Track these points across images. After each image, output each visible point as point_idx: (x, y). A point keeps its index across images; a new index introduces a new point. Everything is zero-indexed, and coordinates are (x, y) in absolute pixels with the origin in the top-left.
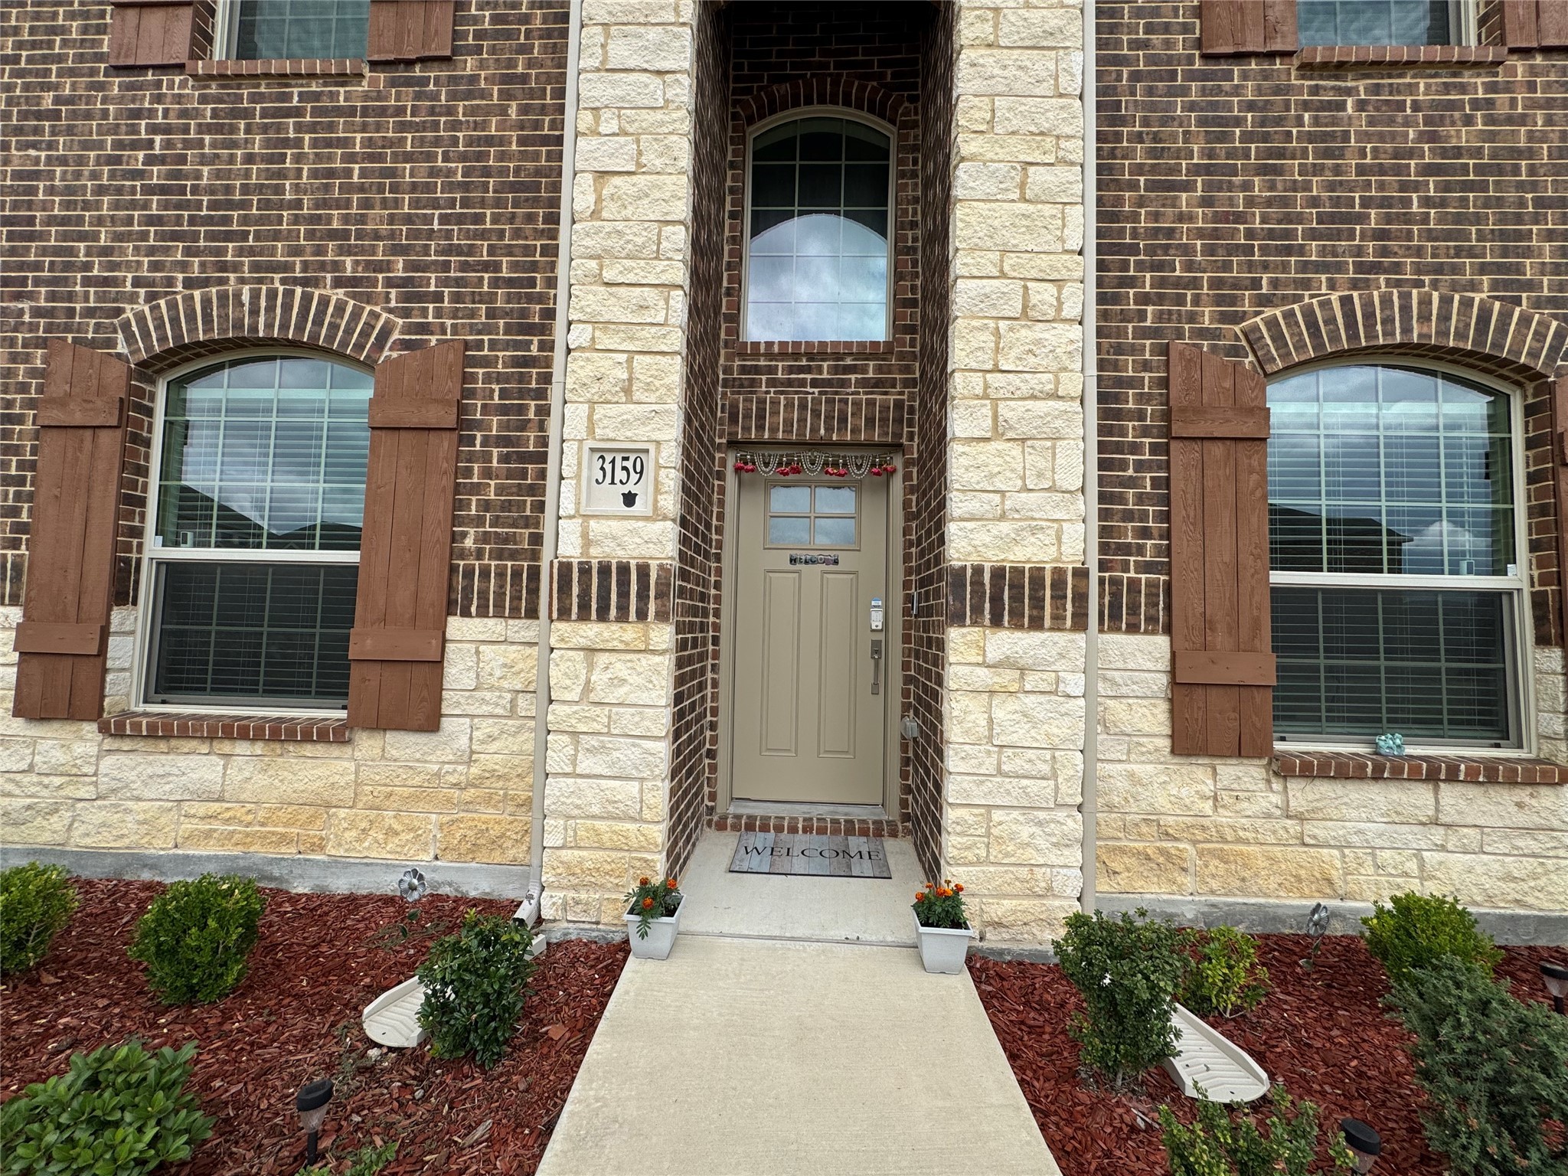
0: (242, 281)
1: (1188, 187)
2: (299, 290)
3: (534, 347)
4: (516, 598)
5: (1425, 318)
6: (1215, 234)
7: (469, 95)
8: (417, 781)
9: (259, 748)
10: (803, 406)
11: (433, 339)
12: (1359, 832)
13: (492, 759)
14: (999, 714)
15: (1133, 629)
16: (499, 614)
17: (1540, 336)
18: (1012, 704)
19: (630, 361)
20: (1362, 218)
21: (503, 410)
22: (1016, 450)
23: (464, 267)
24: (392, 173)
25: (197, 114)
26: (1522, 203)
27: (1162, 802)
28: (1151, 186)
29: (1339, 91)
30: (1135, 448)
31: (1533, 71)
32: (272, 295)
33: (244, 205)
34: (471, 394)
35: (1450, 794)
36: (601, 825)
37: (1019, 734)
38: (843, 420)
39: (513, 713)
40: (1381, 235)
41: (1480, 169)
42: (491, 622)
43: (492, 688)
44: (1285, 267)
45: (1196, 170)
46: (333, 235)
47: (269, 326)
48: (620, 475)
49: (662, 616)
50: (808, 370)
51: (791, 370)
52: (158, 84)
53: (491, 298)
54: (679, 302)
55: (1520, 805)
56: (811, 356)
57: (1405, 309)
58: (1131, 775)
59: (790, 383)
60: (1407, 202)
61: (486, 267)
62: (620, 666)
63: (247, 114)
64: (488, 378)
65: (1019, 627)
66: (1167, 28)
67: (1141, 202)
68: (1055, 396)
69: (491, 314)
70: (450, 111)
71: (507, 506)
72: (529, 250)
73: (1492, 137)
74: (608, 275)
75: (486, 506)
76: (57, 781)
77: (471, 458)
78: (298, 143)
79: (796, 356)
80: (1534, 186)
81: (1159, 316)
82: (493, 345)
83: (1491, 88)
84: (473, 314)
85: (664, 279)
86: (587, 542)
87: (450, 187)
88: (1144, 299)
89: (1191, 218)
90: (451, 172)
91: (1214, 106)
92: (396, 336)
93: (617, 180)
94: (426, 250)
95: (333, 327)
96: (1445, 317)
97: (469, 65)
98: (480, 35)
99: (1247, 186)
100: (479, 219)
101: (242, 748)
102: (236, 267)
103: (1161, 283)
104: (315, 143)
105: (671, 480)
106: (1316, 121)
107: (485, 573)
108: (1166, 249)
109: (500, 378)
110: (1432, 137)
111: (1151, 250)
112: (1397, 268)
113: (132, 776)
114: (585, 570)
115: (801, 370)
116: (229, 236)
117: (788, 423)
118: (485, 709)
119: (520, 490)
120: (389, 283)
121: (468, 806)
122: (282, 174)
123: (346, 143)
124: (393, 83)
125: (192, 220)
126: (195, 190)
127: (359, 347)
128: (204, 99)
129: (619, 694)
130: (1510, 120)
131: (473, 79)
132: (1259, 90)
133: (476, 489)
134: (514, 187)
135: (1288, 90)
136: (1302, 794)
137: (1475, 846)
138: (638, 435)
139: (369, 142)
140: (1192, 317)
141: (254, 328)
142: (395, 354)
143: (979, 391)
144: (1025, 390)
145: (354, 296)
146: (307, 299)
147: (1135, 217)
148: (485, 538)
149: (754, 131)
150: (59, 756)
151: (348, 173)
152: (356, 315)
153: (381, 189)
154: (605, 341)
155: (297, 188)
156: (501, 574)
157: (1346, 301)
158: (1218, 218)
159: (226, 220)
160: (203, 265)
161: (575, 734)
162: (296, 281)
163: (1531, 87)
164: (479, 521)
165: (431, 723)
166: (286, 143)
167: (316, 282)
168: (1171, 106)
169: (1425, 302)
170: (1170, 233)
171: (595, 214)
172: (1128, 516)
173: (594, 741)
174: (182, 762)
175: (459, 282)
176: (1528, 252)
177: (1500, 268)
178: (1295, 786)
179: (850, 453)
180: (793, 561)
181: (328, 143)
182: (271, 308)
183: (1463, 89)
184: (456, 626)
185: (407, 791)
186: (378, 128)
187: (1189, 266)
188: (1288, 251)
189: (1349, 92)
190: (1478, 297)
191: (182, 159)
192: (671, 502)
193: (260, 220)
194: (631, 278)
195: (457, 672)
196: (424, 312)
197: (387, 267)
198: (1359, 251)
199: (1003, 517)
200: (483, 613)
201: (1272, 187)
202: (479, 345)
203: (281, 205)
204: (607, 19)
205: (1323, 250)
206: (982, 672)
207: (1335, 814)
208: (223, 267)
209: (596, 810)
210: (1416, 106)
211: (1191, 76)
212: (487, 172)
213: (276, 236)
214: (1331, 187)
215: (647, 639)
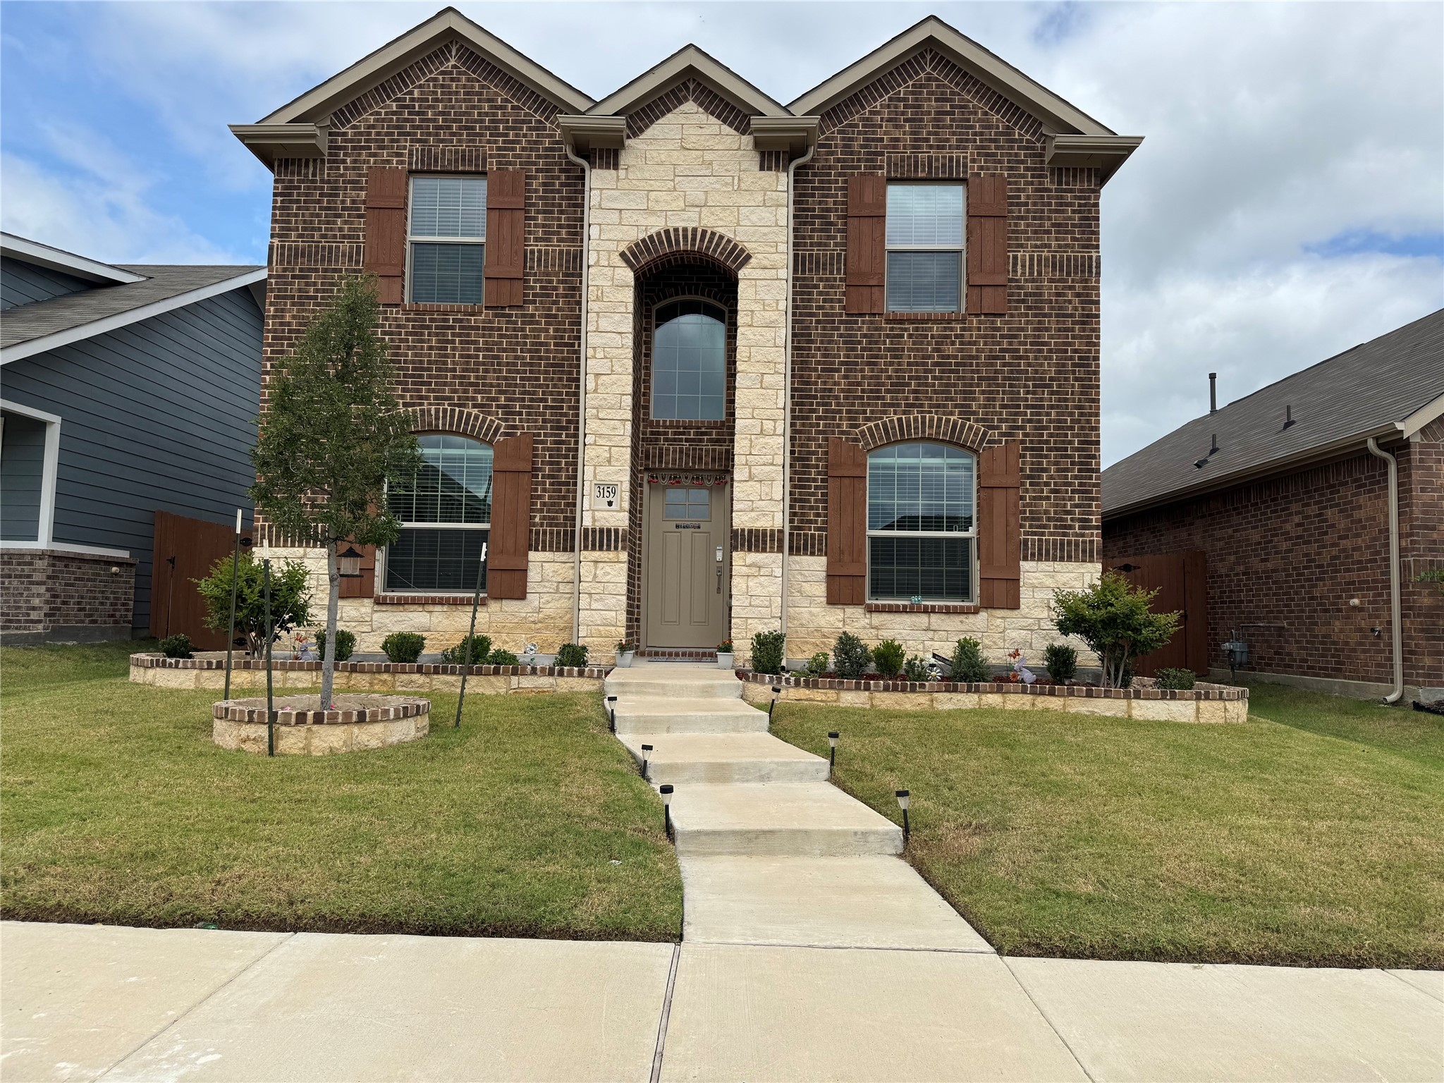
0: (430, 404)
1: (838, 370)
2: (457, 409)
3: (564, 436)
4: (559, 543)
5: (931, 427)
6: (849, 391)
7: (531, 323)
8: (516, 620)
9: (445, 608)
10: (681, 451)
11: (519, 432)
12: (900, 634)
13: (550, 610)
14: (751, 584)
15: (812, 554)
16: (551, 550)
17: (976, 434)
18: (756, 580)
19: (610, 450)
20: (909, 385)
21: (551, 463)
22: (758, 485)
23: (531, 400)
24: (497, 357)
25: (405, 327)
26: (973, 378)
27: (823, 623)
28: (823, 370)
29: (902, 329)
30: (815, 480)
31: (980, 322)
32: (445, 411)
33: (429, 369)
34: (536, 456)
35: (934, 617)
36: (601, 628)
37: (758, 591)
38: (700, 458)
39: (557, 591)
40: (915, 392)
41: (957, 364)
42: (547, 553)
43: (548, 581)
44: (877, 405)
45: (842, 363)
46: (471, 384)
47: (444, 425)
48: (607, 494)
49: (624, 549)
50: (683, 433)
51: (675, 433)
52: (385, 312)
53: (544, 414)
54: (629, 425)
55: (961, 622)
56: (685, 428)
57: (923, 423)
58: (810, 612)
59: (675, 440)
60: (927, 378)
61: (541, 400)
62: (607, 568)
63: (429, 327)
64: (543, 449)
65: (758, 551)
66: (832, 301)
67: (819, 377)
68: (772, 464)
69: (544, 421)
70: (523, 330)
71: (553, 504)
72: (560, 394)
73: (961, 350)
74: (601, 416)
75: (544, 504)
76: (354, 624)
77: (537, 483)
78: (453, 342)
79: (678, 427)
80: (978, 372)
81: (825, 425)
82: (545, 435)
83: (963, 329)
84: (536, 421)
85: (623, 417)
86: (594, 520)
87: (524, 364)
88: (819, 418)
89: (839, 384)
90: (524, 358)
91: (850, 336)
92: (502, 430)
93: (603, 377)
94: (514, 393)
95: (474, 426)
96: (939, 427)
97: (531, 309)
98: (535, 295)
99: (862, 370)
100: (538, 379)
101: (438, 608)
102: (427, 398)
103: (825, 411)
104: (461, 342)
105: (626, 496)
106: (892, 343)
107: (545, 533)
108: (829, 397)
109: (549, 449)
110: (938, 350)
111: (822, 397)
112: (922, 406)
113: (388, 621)
114: (594, 531)
115: (680, 433)
116: (423, 384)
117: (674, 460)
118: (545, 590)
119: (559, 497)
120: (498, 407)
121: (538, 631)
122: (446, 356)
123: (476, 342)
124: (496, 315)
125: (405, 376)
126: (405, 362)
127: (486, 435)
128: (408, 320)
129: (608, 578)
130: (970, 343)
131: (533, 316)
132: (869, 329)
133: (540, 497)
134: (552, 365)
135: (881, 329)
136: (877, 619)
137: (945, 639)
138: (613, 479)
139: (486, 343)
140: (839, 426)
141: (437, 426)
142: (502, 439)
143: (744, 462)
144: (761, 461)
145: (482, 412)
146: (461, 413)
147: (816, 383)
148: (544, 518)
149: (655, 308)
150: (354, 613)
151: (477, 357)
152: (484, 420)
153: (493, 364)
154: (600, 442)
155: (454, 363)
156: (551, 533)
157: (900, 420)
158: (850, 384)
159: (421, 376)
160: (411, 396)
161: (590, 594)
162: (455, 405)
163: (979, 329)
164: (541, 511)
165: (522, 596)
166: (448, 341)
167: (464, 406)
168: (832, 335)
169: (931, 420)
170: (830, 390)
171: (595, 391)
172: (811, 508)
173: (597, 596)
174: (410, 615)
175: (529, 407)
176: (974, 399)
177: (962, 406)
178: (874, 615)
179: (706, 474)
180: (677, 527)
181: (468, 342)
182: (444, 417)
183: (952, 329)
184: (532, 555)
185: (511, 625)
186: (490, 336)
187: (838, 404)
188: (878, 398)
189: (906, 330)
190: (952, 418)
191: (399, 348)
192: (626, 505)
193: (437, 377)
194: (610, 417)
195: (533, 575)
196: (514, 420)
197: (496, 399)
198: (907, 398)
199: (752, 510)
200: (544, 549)
201: (872, 371)
202: (539, 435)
203: (447, 370)
204: (598, 310)
205: (892, 398)
206: (744, 568)
207: (890, 626)
208: (421, 398)
209: (599, 622)
210: (933, 337)
211: (841, 322)
212: (540, 358)
213: (445, 384)
214: (896, 371)
215: (618, 558)
